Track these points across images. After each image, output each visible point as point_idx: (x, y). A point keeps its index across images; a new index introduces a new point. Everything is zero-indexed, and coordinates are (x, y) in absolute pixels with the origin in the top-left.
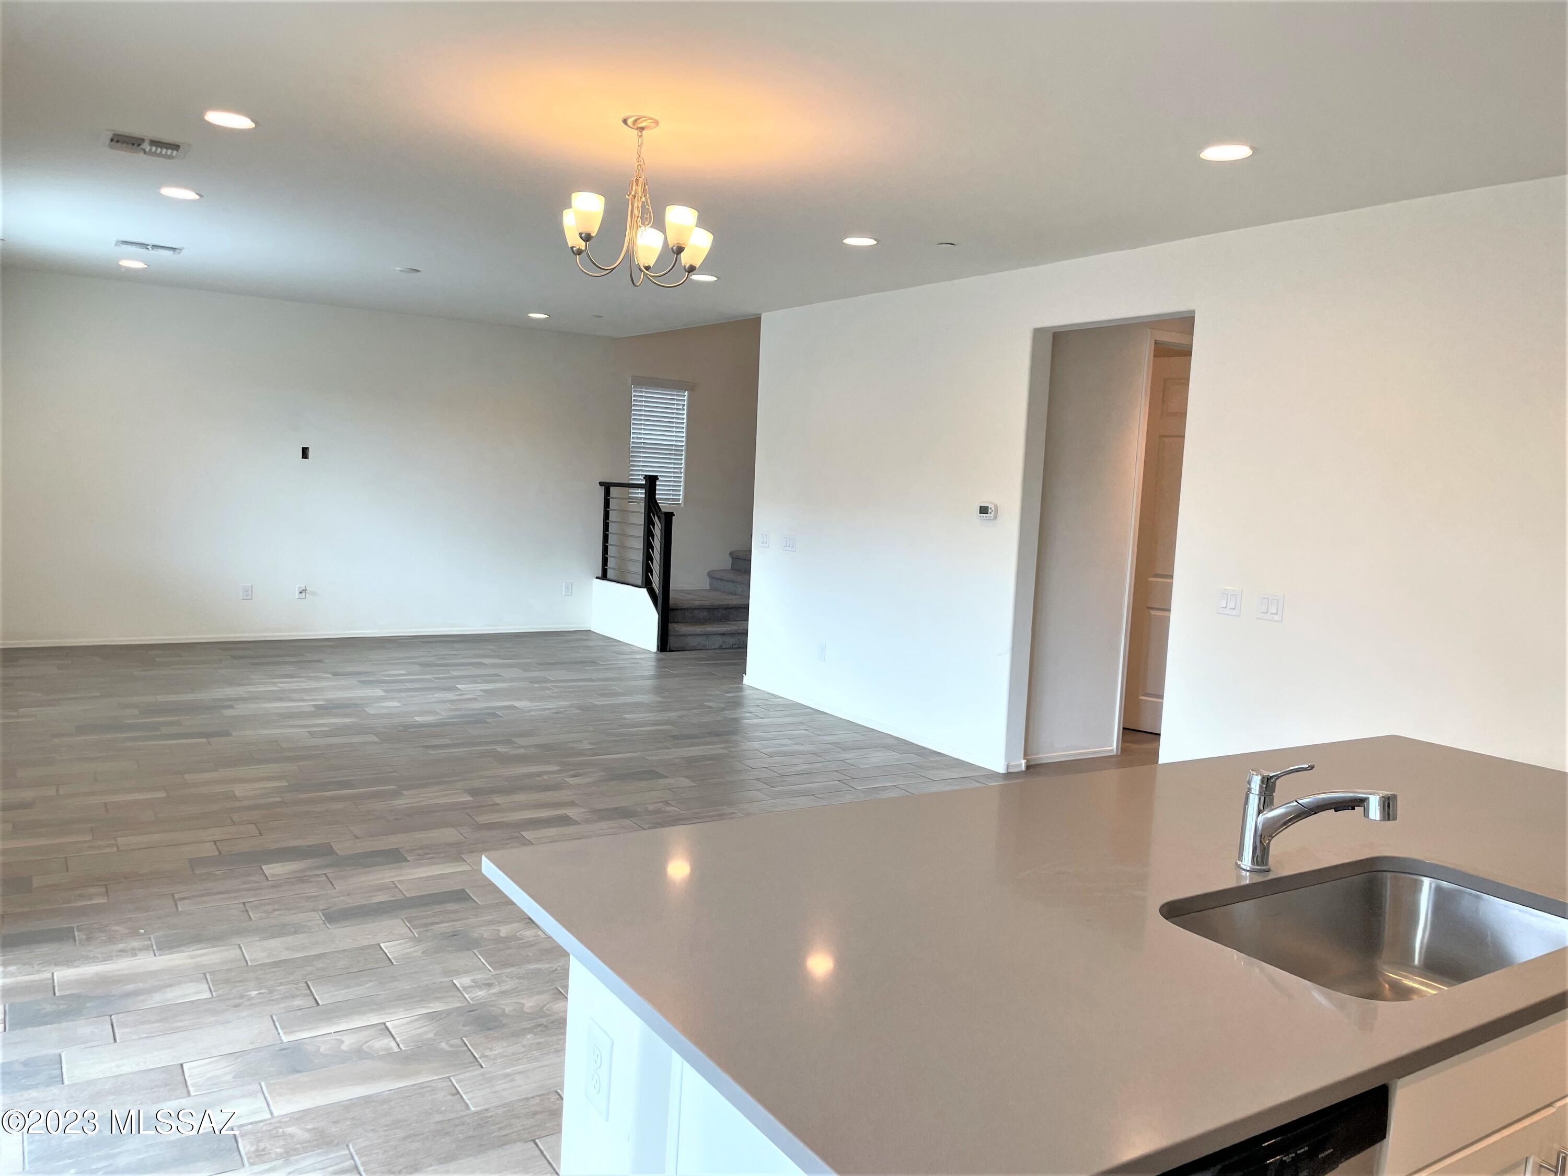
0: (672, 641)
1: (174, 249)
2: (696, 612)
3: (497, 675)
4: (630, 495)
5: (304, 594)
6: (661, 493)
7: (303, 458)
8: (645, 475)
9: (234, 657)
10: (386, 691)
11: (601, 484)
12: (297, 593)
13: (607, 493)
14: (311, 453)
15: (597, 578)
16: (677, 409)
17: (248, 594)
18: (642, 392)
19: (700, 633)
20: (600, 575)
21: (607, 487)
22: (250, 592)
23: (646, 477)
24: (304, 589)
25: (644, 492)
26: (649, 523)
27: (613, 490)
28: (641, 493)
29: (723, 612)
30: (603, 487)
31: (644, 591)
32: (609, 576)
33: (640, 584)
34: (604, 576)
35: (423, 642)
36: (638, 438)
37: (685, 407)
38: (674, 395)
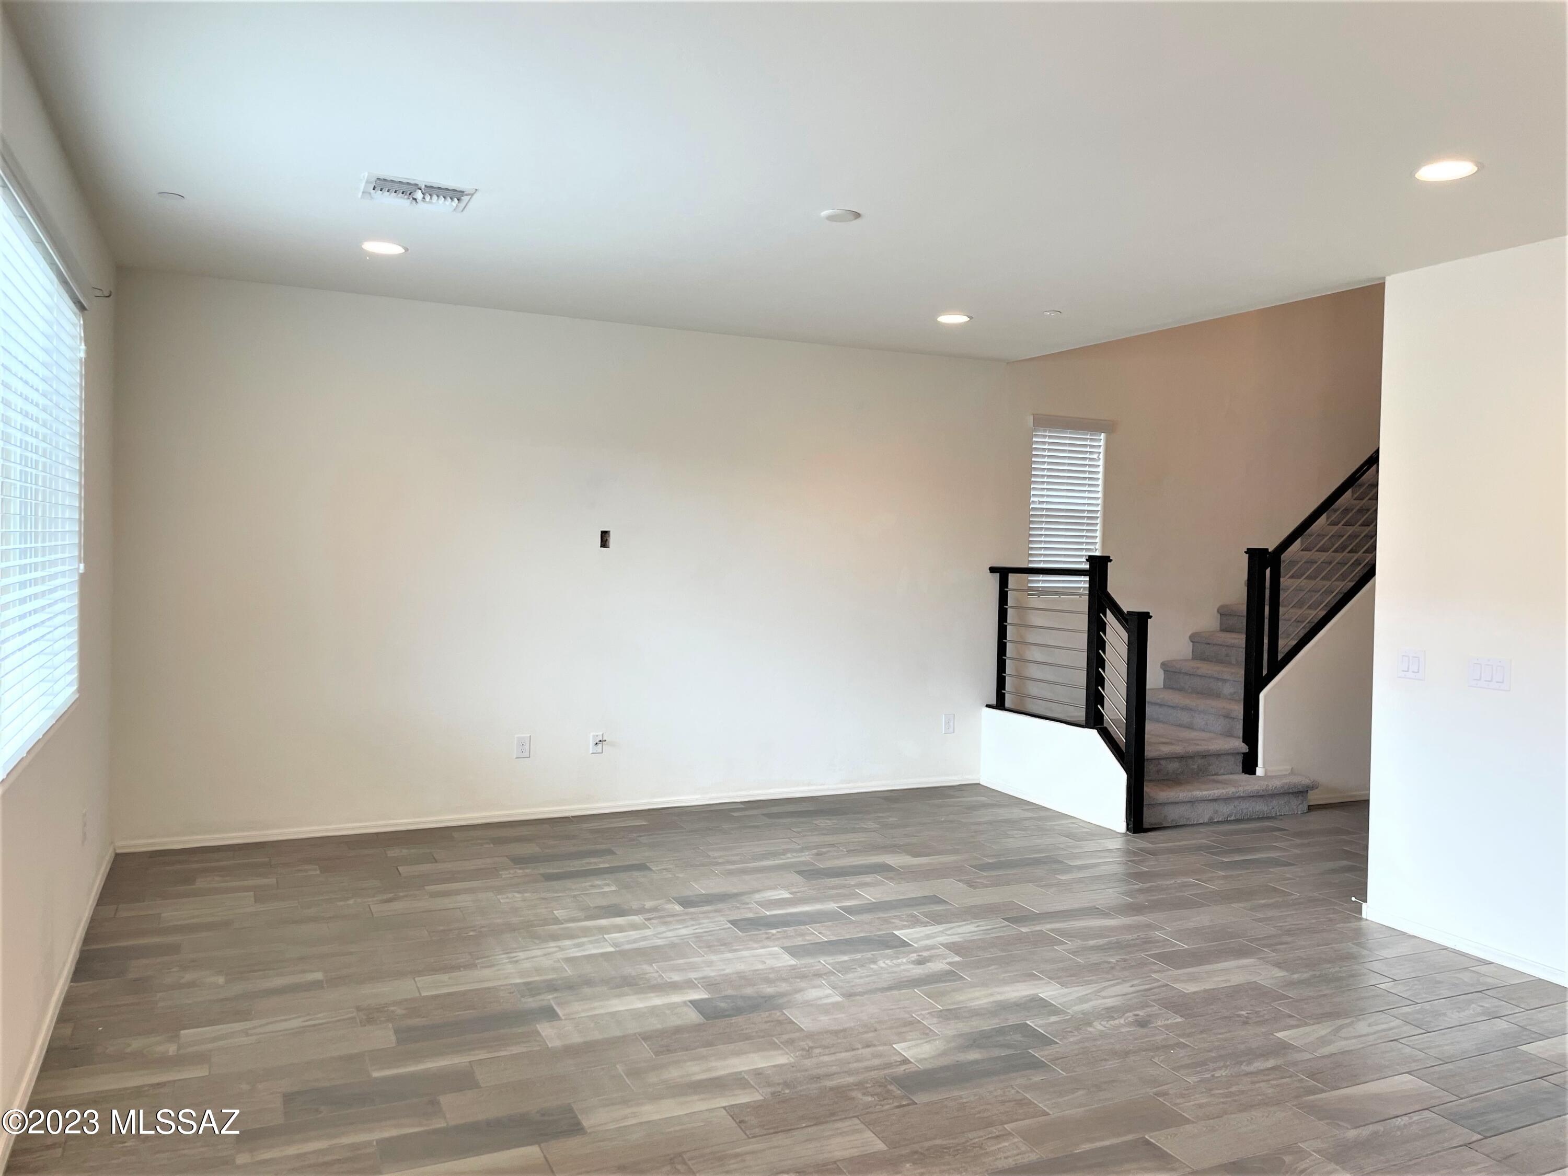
0: (1149, 817)
1: (456, 194)
2: (1163, 762)
4: (1029, 585)
5: (600, 746)
7: (601, 547)
8: (1090, 556)
11: (993, 570)
12: (591, 744)
13: (1003, 584)
14: (612, 540)
15: (988, 706)
16: (1091, 459)
17: (525, 750)
18: (1045, 436)
19: (1184, 800)
20: (994, 702)
21: (1003, 573)
22: (527, 747)
23: (1091, 559)
24: (601, 739)
25: (1088, 579)
26: (1096, 629)
27: (1012, 578)
28: (1085, 581)
29: (1200, 761)
30: (998, 575)
31: (1093, 734)
32: (1007, 705)
33: (1084, 723)
34: (1000, 704)
36: (1040, 502)
37: (1101, 456)
38: (1086, 439)
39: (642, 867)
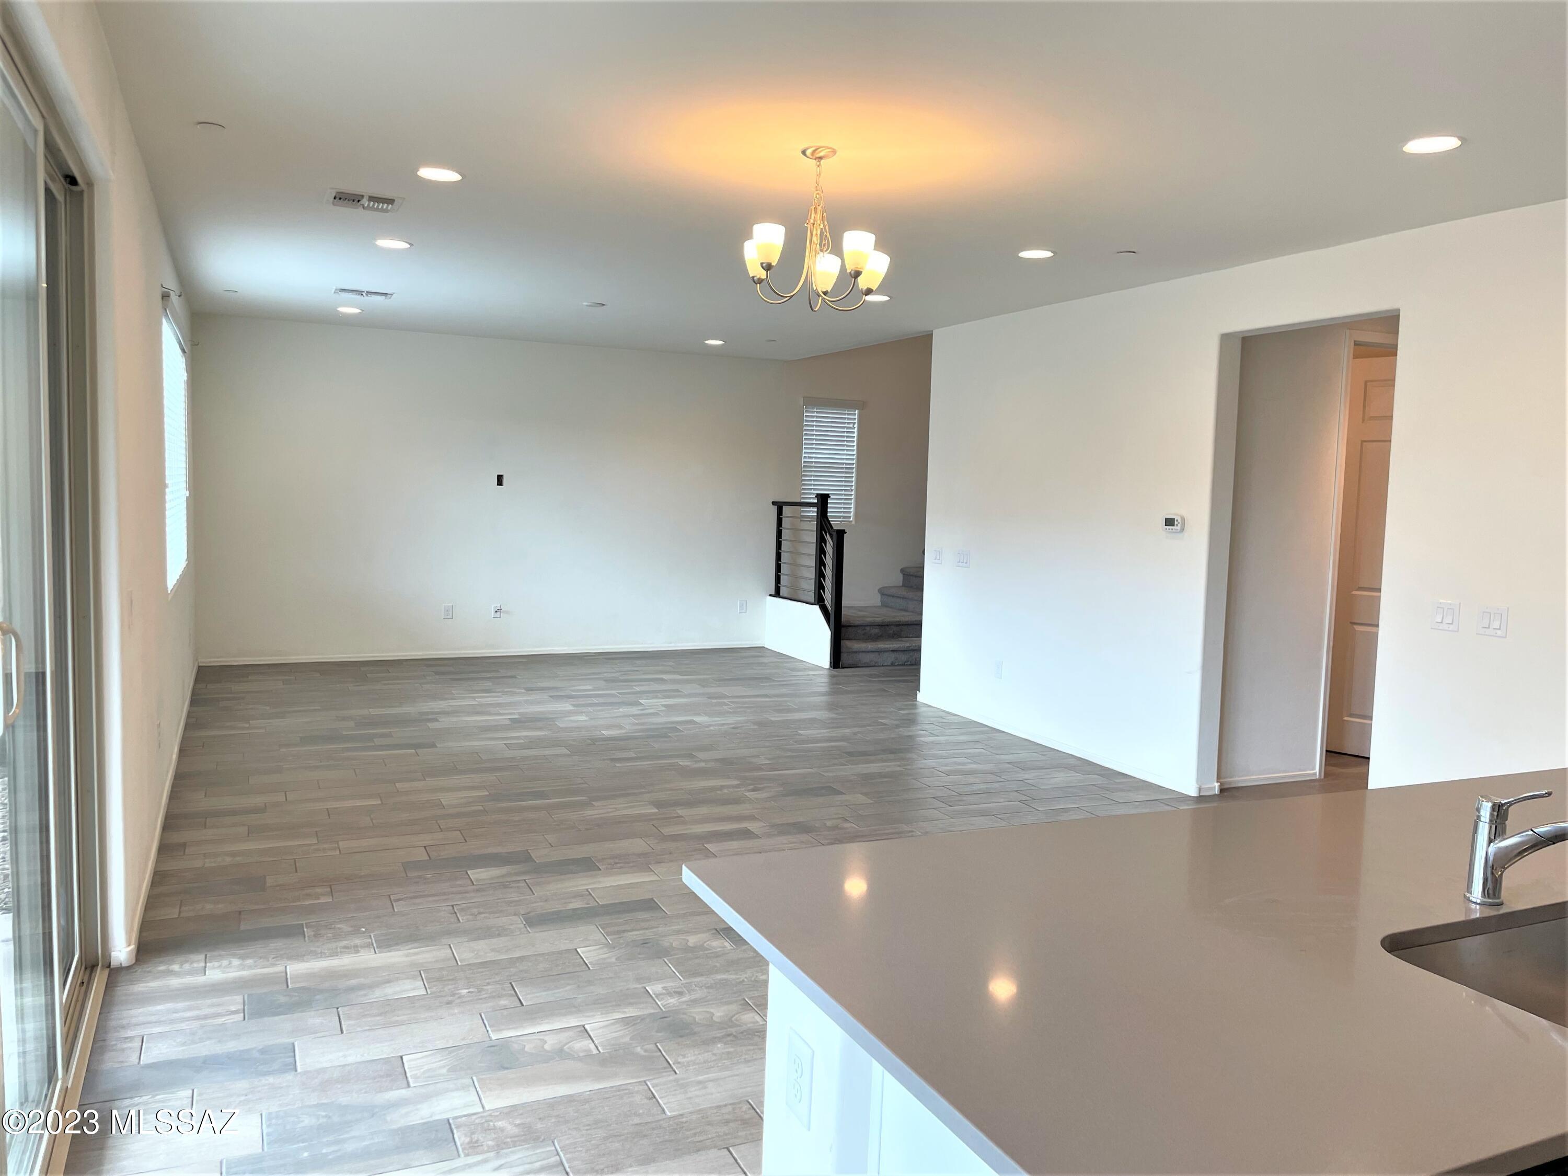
0: (844, 658)
1: (385, 294)
2: (868, 628)
3: (678, 691)
4: (802, 514)
5: (498, 613)
6: (832, 512)
7: (498, 485)
8: (818, 494)
9: (437, 673)
10: (574, 706)
11: (774, 503)
12: (493, 612)
13: (780, 512)
14: (505, 481)
15: (770, 595)
16: (848, 428)
17: (449, 614)
18: (813, 412)
19: (872, 650)
20: (773, 593)
21: (779, 506)
22: (451, 612)
23: (818, 496)
24: (499, 608)
25: (816, 510)
26: (821, 541)
27: (786, 509)
28: (813, 512)
29: (895, 629)
30: (776, 507)
31: (817, 607)
32: (782, 594)
33: (813, 601)
34: (777, 594)
35: (606, 659)
36: (810, 458)
37: (856, 426)
38: (845, 414)
39: (515, 677)
